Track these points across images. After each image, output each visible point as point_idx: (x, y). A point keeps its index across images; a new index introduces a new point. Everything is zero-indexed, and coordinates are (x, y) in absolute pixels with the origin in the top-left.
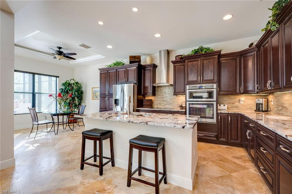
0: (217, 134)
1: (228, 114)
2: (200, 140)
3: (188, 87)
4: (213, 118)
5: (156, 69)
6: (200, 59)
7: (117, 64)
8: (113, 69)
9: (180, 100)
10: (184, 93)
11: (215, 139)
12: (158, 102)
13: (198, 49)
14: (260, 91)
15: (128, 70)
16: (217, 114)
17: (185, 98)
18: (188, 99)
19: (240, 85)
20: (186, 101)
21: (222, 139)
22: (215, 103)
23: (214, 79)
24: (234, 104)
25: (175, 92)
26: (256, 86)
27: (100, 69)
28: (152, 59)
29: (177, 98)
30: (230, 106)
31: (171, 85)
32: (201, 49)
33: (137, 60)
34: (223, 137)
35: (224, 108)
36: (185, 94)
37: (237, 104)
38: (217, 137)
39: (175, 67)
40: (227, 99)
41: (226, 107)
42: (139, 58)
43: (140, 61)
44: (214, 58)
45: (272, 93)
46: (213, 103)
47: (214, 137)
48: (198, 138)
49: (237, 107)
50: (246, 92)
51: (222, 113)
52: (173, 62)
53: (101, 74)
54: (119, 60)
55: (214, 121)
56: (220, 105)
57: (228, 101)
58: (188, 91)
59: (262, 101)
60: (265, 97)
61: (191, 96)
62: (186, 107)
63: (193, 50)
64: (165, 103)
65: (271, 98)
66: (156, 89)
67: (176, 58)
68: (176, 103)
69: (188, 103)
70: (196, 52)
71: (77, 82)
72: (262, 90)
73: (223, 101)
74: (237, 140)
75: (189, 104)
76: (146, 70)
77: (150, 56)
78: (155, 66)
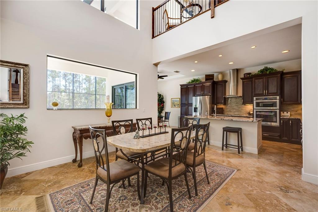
0: (279, 134)
1: (289, 119)
2: (264, 138)
3: (255, 98)
4: (276, 122)
5: (227, 83)
6: (265, 77)
7: (194, 81)
8: (191, 85)
9: (248, 108)
10: (251, 102)
11: (278, 138)
12: (228, 110)
13: (263, 69)
15: (204, 85)
16: (280, 119)
17: (252, 106)
18: (255, 108)
20: (254, 109)
21: (284, 138)
22: (278, 111)
23: (277, 93)
24: (297, 111)
25: (243, 102)
27: (180, 85)
28: (223, 76)
29: (245, 106)
30: (293, 113)
31: (240, 97)
32: (266, 69)
33: (211, 77)
34: (285, 136)
35: (287, 115)
36: (253, 104)
38: (280, 136)
39: (243, 83)
40: (290, 108)
42: (213, 76)
43: (213, 79)
44: (277, 76)
46: (276, 110)
47: (278, 136)
48: (263, 137)
49: (300, 114)
51: (284, 118)
52: (242, 79)
53: (181, 89)
54: (196, 78)
55: (277, 124)
56: (283, 113)
57: (292, 109)
58: (255, 102)
61: (258, 105)
62: (253, 114)
63: (260, 70)
64: (235, 111)
66: (227, 100)
67: (244, 76)
68: (245, 111)
69: (255, 110)
70: (262, 71)
71: (160, 94)
73: (288, 109)
74: (297, 139)
75: (256, 112)
76: (218, 85)
77: (221, 74)
78: (226, 82)
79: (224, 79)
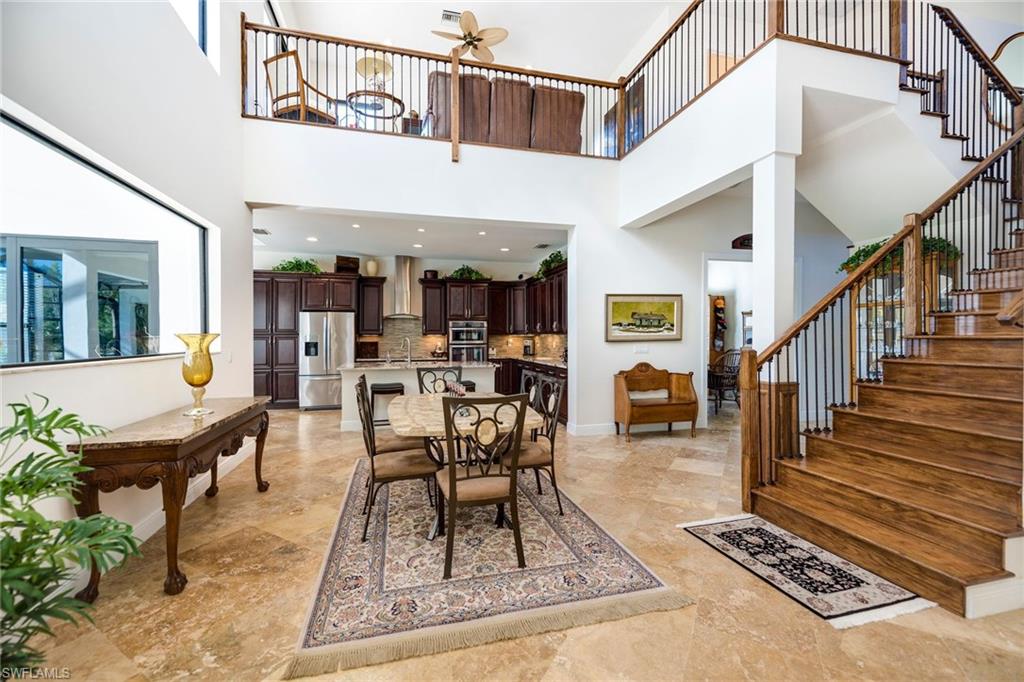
3: (451, 323)
5: (385, 285)
8: (290, 276)
9: (431, 342)
10: (444, 331)
14: (530, 331)
15: (333, 284)
17: (446, 339)
18: (451, 341)
19: (510, 324)
20: (448, 344)
22: (485, 347)
23: (484, 315)
25: (425, 330)
26: (526, 326)
28: (379, 266)
29: (427, 340)
31: (418, 318)
33: (352, 265)
36: (447, 334)
37: (505, 347)
39: (425, 289)
40: (497, 341)
41: (494, 352)
42: (356, 262)
43: (357, 269)
45: (539, 334)
46: (483, 346)
49: (505, 351)
50: (516, 332)
52: (421, 281)
57: (498, 343)
58: (451, 330)
59: (529, 343)
60: (532, 338)
61: (456, 336)
65: (537, 339)
66: (384, 322)
67: (426, 275)
68: (424, 348)
69: (451, 347)
72: (532, 331)
73: (493, 343)
75: (455, 349)
76: (368, 286)
77: (374, 260)
78: (383, 280)
79: (380, 275)
